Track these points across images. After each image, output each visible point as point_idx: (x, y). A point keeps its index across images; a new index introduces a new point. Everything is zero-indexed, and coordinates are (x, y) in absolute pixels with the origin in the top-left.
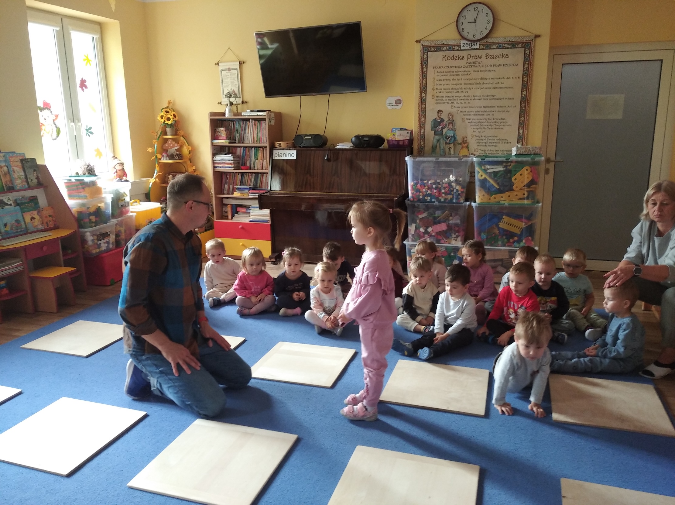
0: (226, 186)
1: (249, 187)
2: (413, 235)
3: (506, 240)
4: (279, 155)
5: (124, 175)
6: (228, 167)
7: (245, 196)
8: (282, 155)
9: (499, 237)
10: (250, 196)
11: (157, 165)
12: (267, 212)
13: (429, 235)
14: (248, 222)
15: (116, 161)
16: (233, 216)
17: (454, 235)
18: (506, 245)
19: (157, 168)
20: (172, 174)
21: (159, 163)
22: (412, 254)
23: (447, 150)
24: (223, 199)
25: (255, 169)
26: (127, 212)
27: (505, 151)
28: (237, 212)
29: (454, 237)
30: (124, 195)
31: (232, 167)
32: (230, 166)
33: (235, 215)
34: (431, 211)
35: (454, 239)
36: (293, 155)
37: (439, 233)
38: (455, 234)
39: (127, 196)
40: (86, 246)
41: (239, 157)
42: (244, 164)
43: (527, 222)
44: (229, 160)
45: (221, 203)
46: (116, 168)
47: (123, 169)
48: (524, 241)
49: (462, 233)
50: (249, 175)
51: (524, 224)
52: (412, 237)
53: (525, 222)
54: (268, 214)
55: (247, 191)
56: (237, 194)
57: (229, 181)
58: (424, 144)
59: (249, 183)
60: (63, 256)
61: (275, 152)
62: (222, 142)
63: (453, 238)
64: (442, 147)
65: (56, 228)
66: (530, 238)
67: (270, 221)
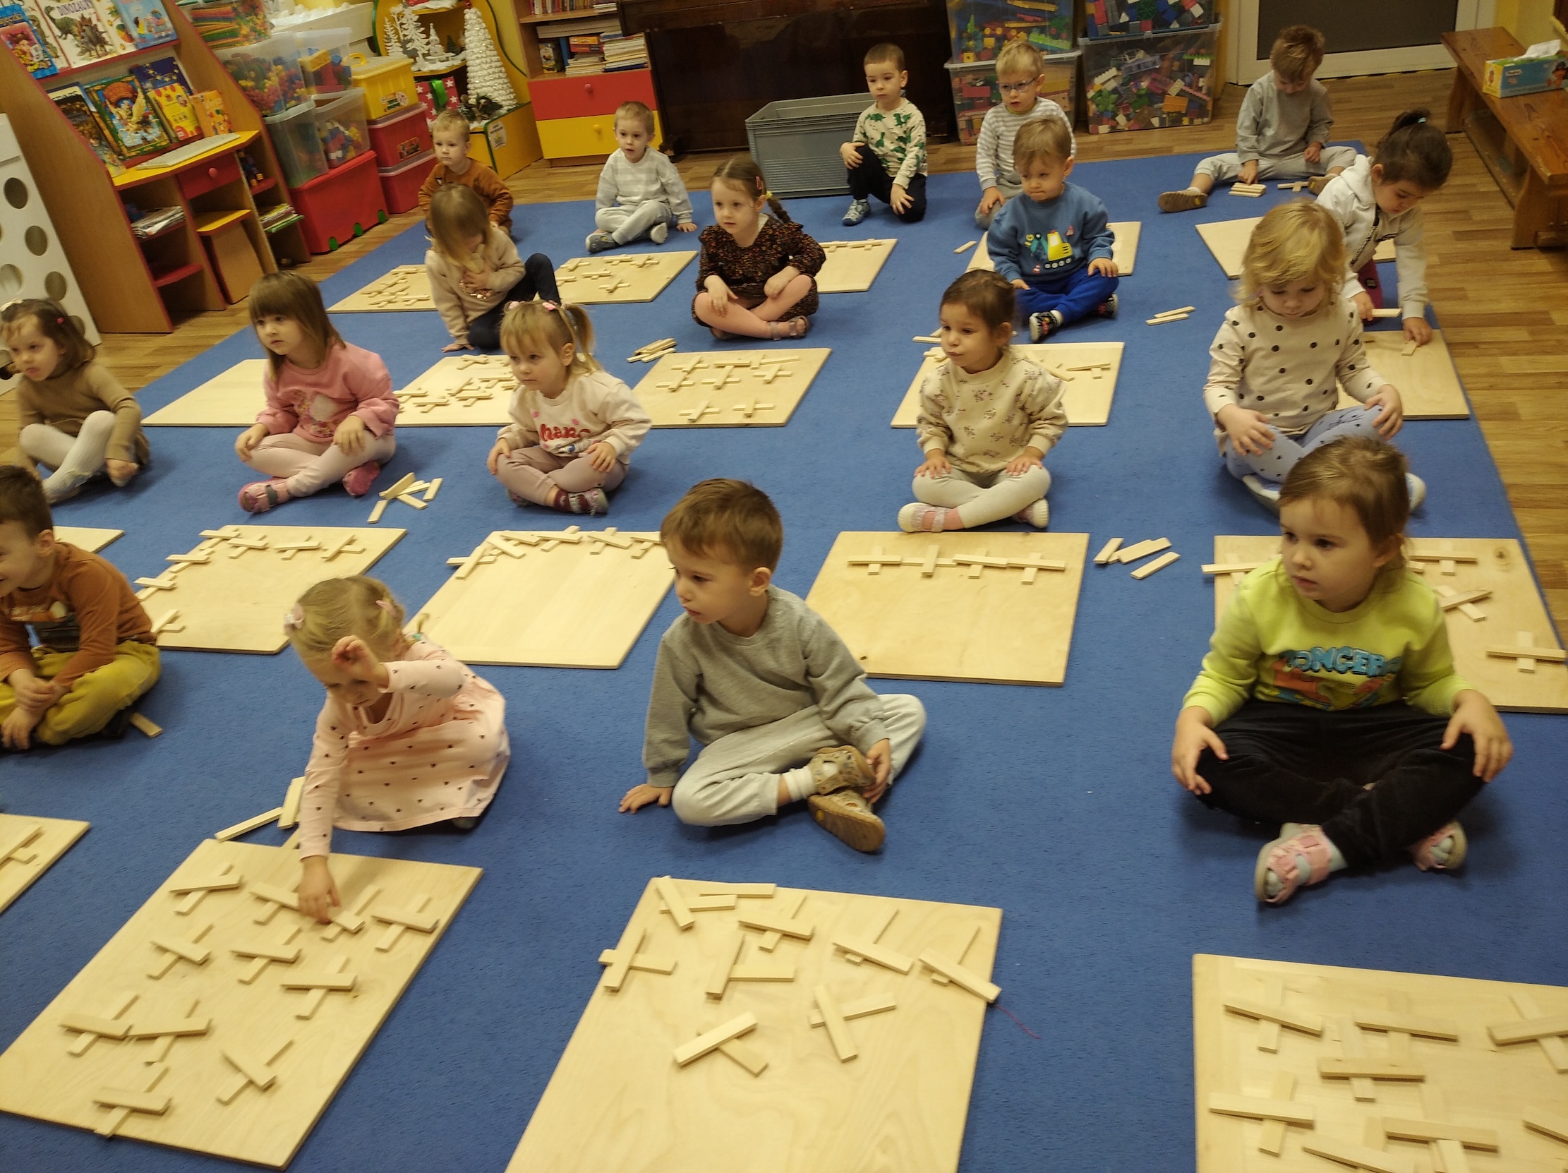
7: (586, 13)
12: (639, 43)
14: (601, 73)
28: (572, 55)
33: (569, 61)
45: (534, 38)
54: (643, 47)
60: (251, 188)
67: (649, 65)
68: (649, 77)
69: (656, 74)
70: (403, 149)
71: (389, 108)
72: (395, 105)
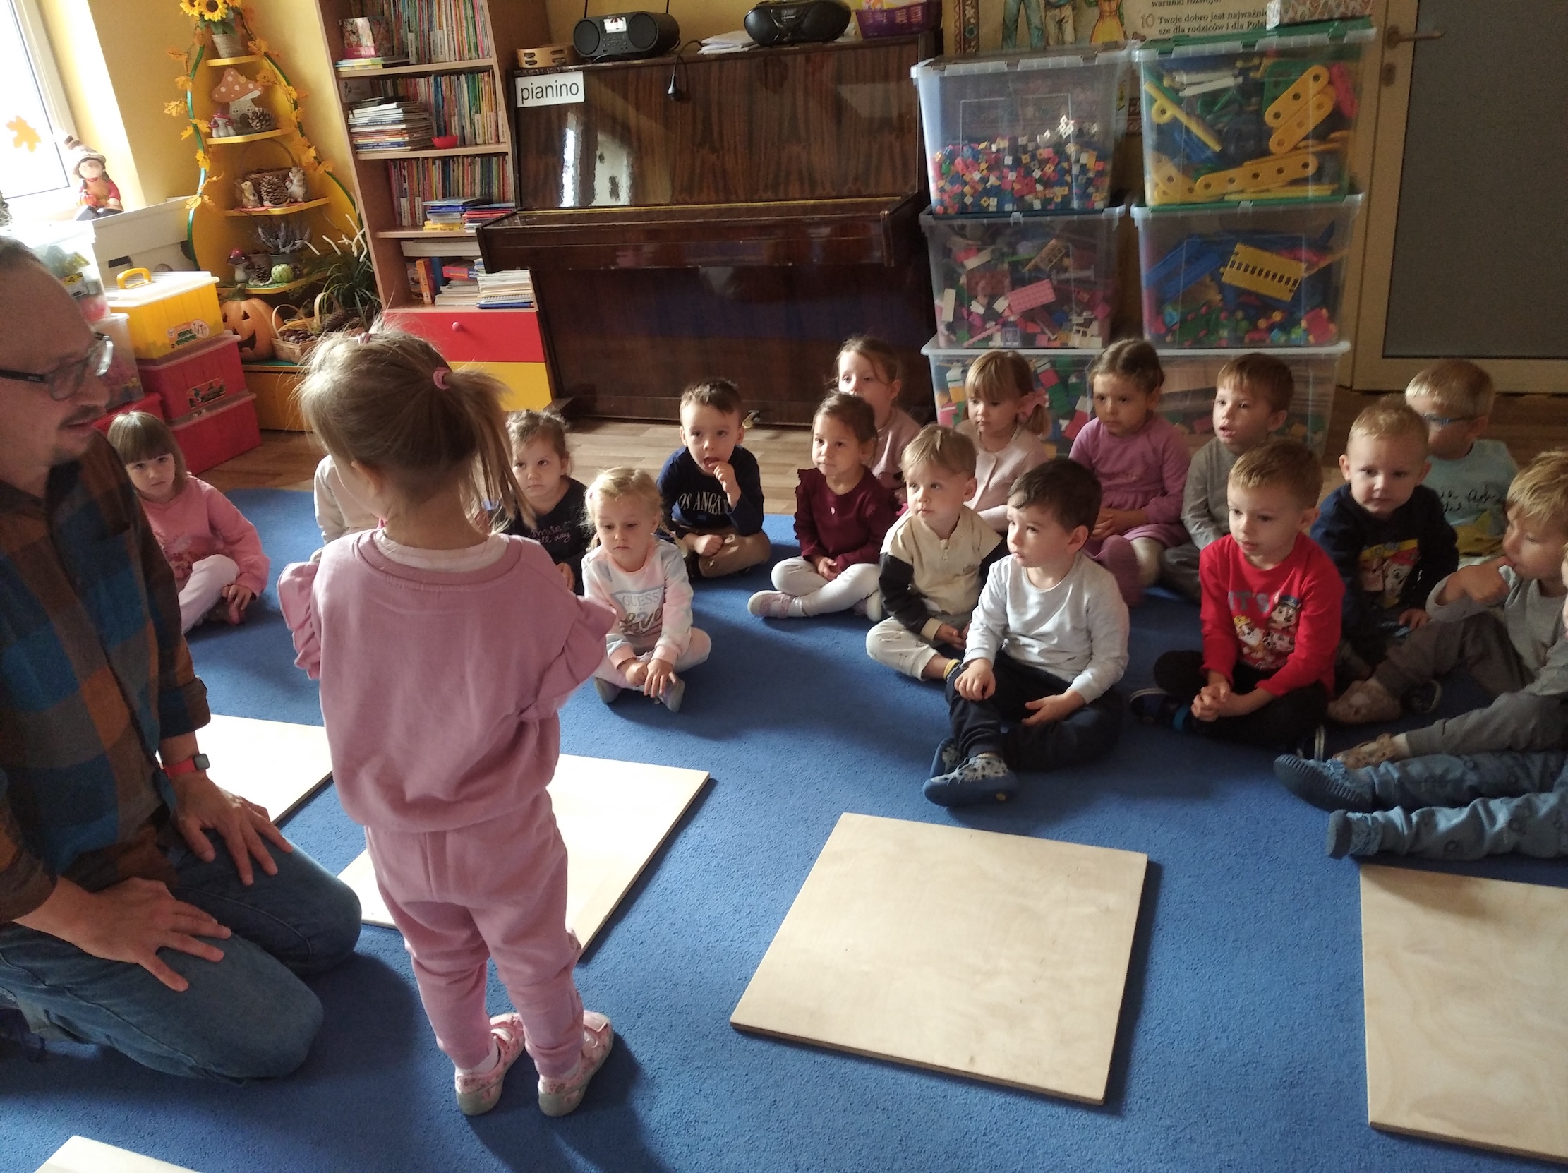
0: (404, 202)
1: (460, 202)
2: (950, 327)
3: (1244, 324)
4: (535, 92)
5: (110, 192)
6: (393, 144)
7: (456, 232)
8: (542, 92)
9: (1223, 315)
10: (468, 231)
11: (200, 155)
12: (522, 278)
13: (1000, 321)
14: (477, 310)
15: (79, 153)
16: (435, 291)
17: (1076, 319)
18: (1247, 340)
19: (204, 167)
20: (253, 176)
21: (207, 149)
22: (950, 385)
23: (1052, 29)
24: (402, 242)
25: (476, 144)
26: (100, 311)
27: (1244, 15)
28: (446, 281)
29: (1078, 325)
30: (77, 261)
31: (405, 144)
32: (399, 139)
33: (442, 288)
34: (1001, 244)
35: (1078, 331)
36: (574, 89)
37: (1029, 316)
38: (1080, 314)
39: (87, 263)
41: (425, 108)
42: (445, 127)
43: (1315, 259)
44: (394, 122)
45: (397, 256)
46: (82, 173)
48: (1304, 324)
49: (1102, 310)
50: (463, 163)
51: (1304, 266)
52: (946, 333)
53: (1306, 261)
55: (459, 214)
56: (432, 227)
57: (411, 186)
58: (977, 13)
59: (468, 190)
61: (521, 82)
62: (366, 63)
63: (1075, 328)
64: (1036, 21)
66: (1324, 312)
67: (535, 304)
68: (535, 317)
69: (544, 318)
70: (196, 394)
71: (178, 343)
72: (190, 338)
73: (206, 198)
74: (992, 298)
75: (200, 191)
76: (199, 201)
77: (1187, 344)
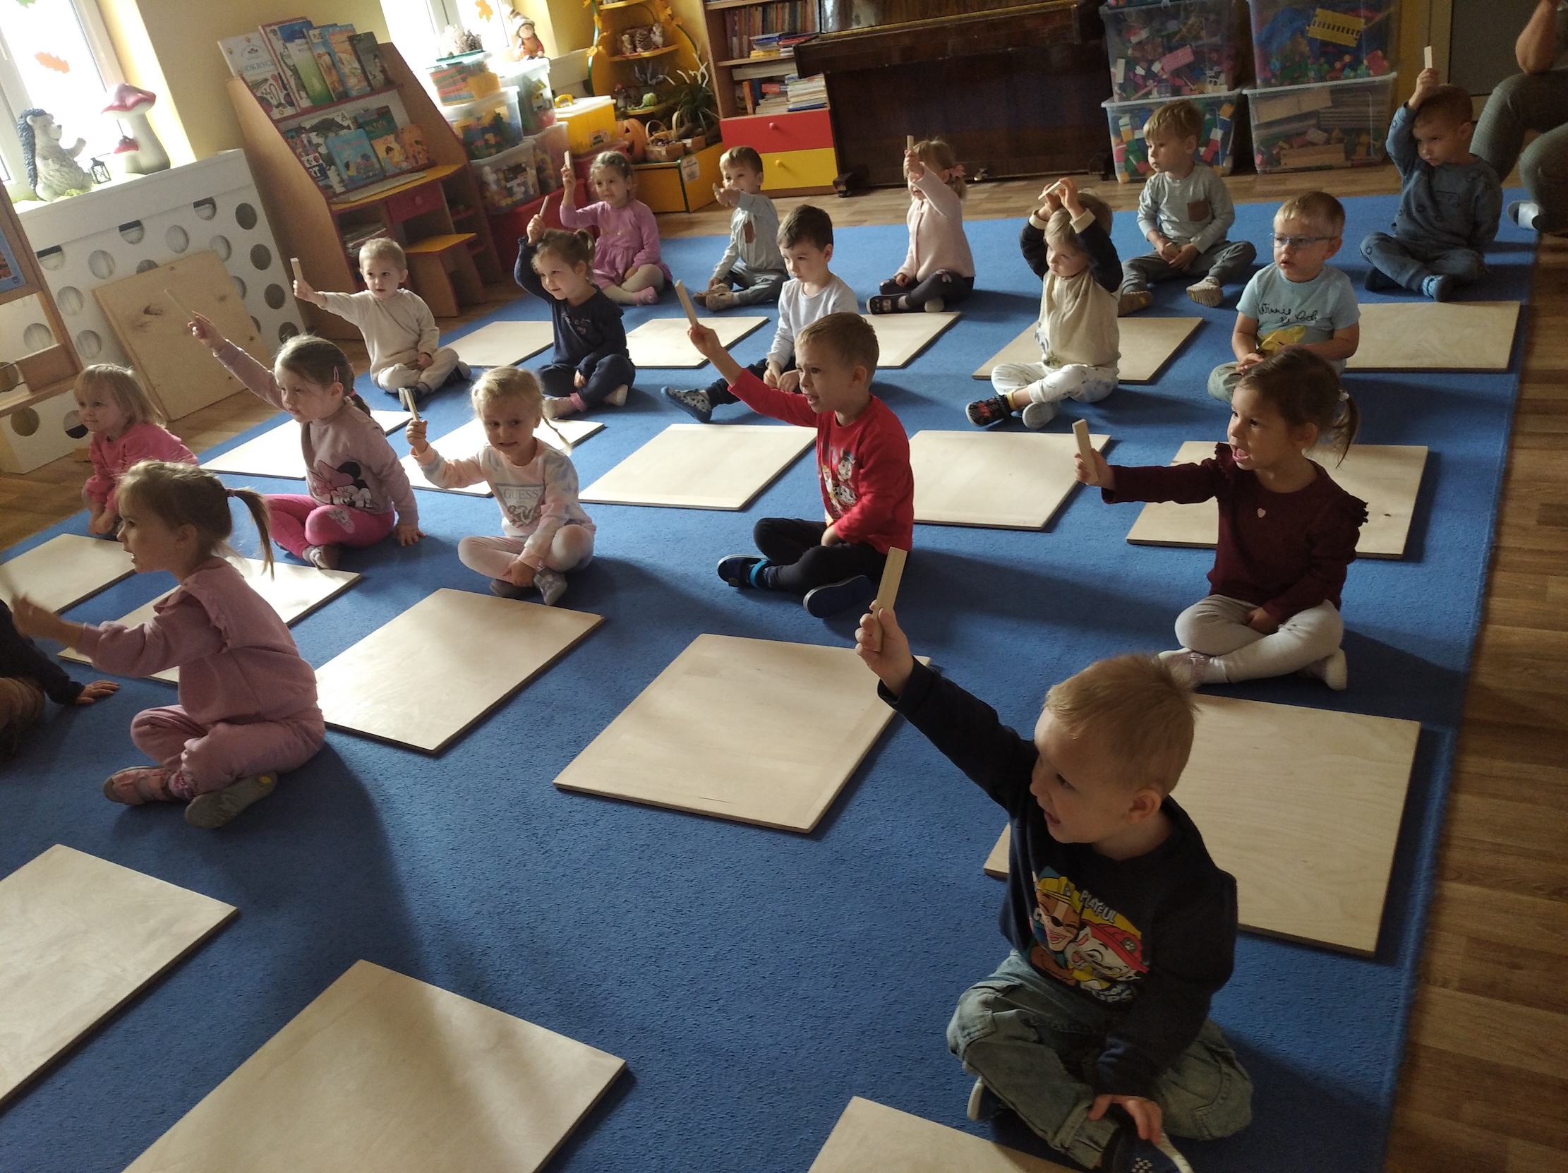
0: (735, 40)
1: (777, 34)
2: (1122, 87)
3: (1326, 66)
5: (538, 47)
7: (774, 56)
9: (1309, 61)
10: (782, 55)
11: (596, 17)
13: (1157, 79)
14: (786, 113)
15: (519, 21)
16: (756, 104)
17: (1209, 73)
18: (1328, 78)
19: (598, 25)
20: (629, 31)
21: (600, 12)
22: (1121, 129)
24: (733, 70)
26: (551, 120)
28: (763, 96)
29: (1210, 77)
30: (539, 85)
33: (760, 101)
34: (1156, 24)
35: (1211, 82)
37: (1177, 73)
38: (1212, 69)
39: (545, 87)
40: (488, 194)
43: (1370, 15)
46: (521, 34)
47: (535, 36)
48: (1365, 62)
49: (1227, 65)
51: (1363, 20)
52: (1119, 92)
53: (1365, 17)
54: (823, 88)
55: (775, 44)
56: (757, 55)
57: (740, 28)
59: (779, 28)
60: (452, 215)
63: (1209, 79)
65: (431, 165)
66: (1379, 53)
67: (828, 105)
68: (828, 116)
71: (594, 144)
73: (600, 48)
74: (1151, 62)
75: (595, 42)
76: (596, 50)
77: (1286, 83)
